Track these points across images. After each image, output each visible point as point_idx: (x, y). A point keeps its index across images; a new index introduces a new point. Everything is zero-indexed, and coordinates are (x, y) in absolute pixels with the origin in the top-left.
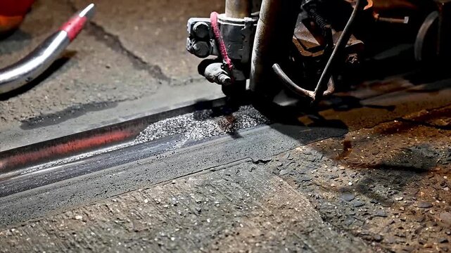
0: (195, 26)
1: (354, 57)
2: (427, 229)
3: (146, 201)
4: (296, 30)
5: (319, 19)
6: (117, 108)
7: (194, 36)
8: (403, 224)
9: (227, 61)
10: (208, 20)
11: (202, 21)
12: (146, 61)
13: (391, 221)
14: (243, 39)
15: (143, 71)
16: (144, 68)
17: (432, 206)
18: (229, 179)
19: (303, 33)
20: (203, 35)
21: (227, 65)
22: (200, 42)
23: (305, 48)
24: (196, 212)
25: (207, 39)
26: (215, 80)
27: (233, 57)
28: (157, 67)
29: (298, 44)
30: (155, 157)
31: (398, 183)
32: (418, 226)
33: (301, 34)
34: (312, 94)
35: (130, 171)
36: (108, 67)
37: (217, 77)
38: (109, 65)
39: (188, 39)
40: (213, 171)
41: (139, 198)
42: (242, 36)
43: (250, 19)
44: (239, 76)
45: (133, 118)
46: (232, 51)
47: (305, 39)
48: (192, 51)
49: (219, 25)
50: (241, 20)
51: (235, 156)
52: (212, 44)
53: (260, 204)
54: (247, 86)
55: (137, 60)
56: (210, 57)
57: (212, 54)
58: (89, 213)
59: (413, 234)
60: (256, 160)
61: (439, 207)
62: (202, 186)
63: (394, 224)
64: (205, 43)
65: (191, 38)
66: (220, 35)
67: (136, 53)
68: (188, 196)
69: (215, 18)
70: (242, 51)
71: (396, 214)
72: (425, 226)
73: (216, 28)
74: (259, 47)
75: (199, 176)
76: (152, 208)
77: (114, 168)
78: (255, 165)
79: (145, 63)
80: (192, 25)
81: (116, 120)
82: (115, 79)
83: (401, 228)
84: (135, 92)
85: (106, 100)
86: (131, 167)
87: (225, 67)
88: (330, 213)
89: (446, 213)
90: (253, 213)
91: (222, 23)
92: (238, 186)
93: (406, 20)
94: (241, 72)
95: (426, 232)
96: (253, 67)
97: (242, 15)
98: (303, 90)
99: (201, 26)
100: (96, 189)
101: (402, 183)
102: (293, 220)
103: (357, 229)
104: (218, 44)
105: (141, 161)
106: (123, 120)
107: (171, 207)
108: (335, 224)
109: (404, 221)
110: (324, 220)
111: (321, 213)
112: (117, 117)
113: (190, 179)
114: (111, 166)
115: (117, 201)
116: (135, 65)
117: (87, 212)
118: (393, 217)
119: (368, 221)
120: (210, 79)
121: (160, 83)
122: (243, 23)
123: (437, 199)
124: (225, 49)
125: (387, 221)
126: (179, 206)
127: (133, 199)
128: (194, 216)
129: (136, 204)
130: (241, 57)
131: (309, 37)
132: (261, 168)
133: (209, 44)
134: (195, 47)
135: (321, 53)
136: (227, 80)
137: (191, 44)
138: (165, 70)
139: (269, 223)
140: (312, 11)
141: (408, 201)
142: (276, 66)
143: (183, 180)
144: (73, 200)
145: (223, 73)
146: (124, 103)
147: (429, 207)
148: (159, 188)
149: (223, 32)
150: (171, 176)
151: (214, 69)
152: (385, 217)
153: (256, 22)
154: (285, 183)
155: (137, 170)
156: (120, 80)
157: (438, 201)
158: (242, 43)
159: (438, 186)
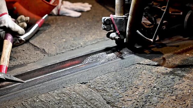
0: (105, 20)
1: (164, 27)
2: (147, 104)
3: (38, 100)
4: (143, 19)
5: (149, 15)
6: (27, 66)
7: (105, 23)
8: (138, 103)
9: (118, 32)
10: (110, 17)
11: (107, 18)
12: (39, 47)
13: (133, 102)
14: (123, 23)
15: (38, 51)
16: (39, 50)
17: (150, 96)
18: (71, 90)
19: (145, 20)
20: (108, 23)
21: (118, 33)
22: (107, 26)
23: (146, 25)
24: (57, 104)
25: (110, 24)
26: (114, 39)
27: (120, 30)
28: (43, 49)
29: (143, 24)
30: (42, 84)
31: (137, 88)
32: (144, 103)
33: (144, 20)
34: (152, 40)
35: (32, 90)
36: (24, 51)
37: (114, 38)
38: (24, 50)
39: (103, 25)
40: (64, 88)
41: (35, 99)
42: (123, 22)
43: (125, 16)
44: (122, 37)
45: (33, 70)
46: (119, 28)
47: (146, 22)
48: (105, 29)
49: (114, 19)
50: (122, 17)
51: (73, 81)
52: (112, 26)
53: (82, 99)
54: (125, 41)
55: (36, 47)
56: (111, 31)
57: (112, 30)
58: (15, 106)
59: (141, 106)
60: (81, 83)
61: (152, 96)
62: (60, 94)
63: (134, 103)
64: (109, 26)
65: (104, 24)
66: (114, 22)
67: (35, 45)
68: (54, 98)
69: (112, 16)
70: (123, 28)
71: (135, 100)
72: (146, 103)
73: (113, 20)
74: (129, 26)
75: (59, 90)
76: (40, 103)
77: (25, 89)
78: (81, 85)
79: (38, 48)
80: (104, 20)
81: (27, 71)
82: (27, 55)
83: (137, 105)
84: (35, 60)
85: (23, 63)
86: (32, 88)
87: (117, 34)
88: (110, 101)
89: (155, 98)
90: (79, 102)
91: (115, 18)
92: (74, 92)
93: (181, 13)
94: (123, 36)
95: (146, 105)
96: (127, 33)
97: (122, 15)
98: (148, 39)
99: (107, 20)
100: (19, 97)
101: (138, 88)
102: (95, 104)
103: (120, 106)
104: (114, 26)
105: (36, 86)
106: (30, 71)
107: (47, 102)
108: (111, 104)
109: (138, 102)
110: (107, 103)
111: (106, 101)
112: (27, 70)
113: (55, 91)
114: (24, 88)
115: (26, 101)
116: (35, 49)
117: (14, 106)
118: (134, 100)
119: (124, 103)
120: (112, 39)
121: (45, 56)
122: (123, 17)
123: (152, 93)
124: (117, 27)
125: (132, 102)
126: (51, 102)
127: (33, 100)
128: (56, 105)
129: (34, 102)
130: (123, 30)
131: (147, 21)
132: (84, 86)
133: (111, 26)
134: (105, 27)
135: (152, 26)
136: (118, 38)
137: (104, 27)
138: (47, 50)
139: (85, 106)
140: (146, 12)
141: (141, 94)
142: (138, 31)
143: (52, 92)
144: (9, 102)
145: (117, 36)
146: (30, 64)
147: (148, 96)
148: (43, 95)
149: (116, 21)
150: (48, 91)
151: (113, 35)
152: (131, 101)
153: (128, 17)
154: (93, 90)
155: (35, 89)
156: (29, 55)
157: (152, 94)
158: (123, 25)
159: (152, 88)
